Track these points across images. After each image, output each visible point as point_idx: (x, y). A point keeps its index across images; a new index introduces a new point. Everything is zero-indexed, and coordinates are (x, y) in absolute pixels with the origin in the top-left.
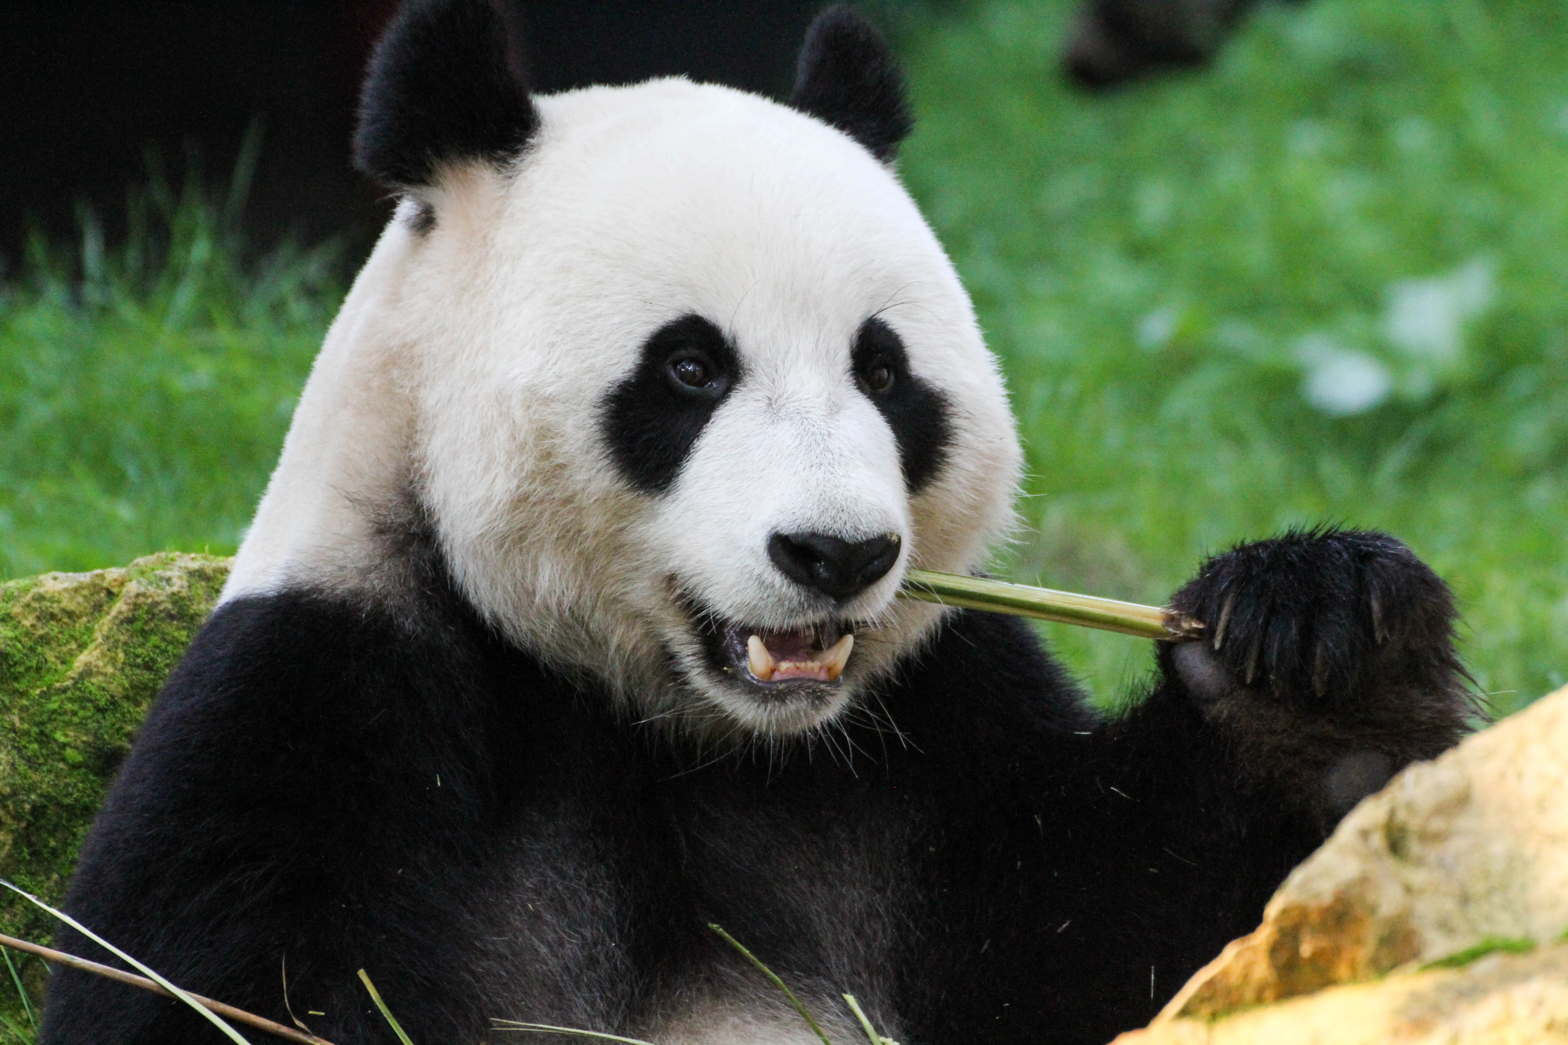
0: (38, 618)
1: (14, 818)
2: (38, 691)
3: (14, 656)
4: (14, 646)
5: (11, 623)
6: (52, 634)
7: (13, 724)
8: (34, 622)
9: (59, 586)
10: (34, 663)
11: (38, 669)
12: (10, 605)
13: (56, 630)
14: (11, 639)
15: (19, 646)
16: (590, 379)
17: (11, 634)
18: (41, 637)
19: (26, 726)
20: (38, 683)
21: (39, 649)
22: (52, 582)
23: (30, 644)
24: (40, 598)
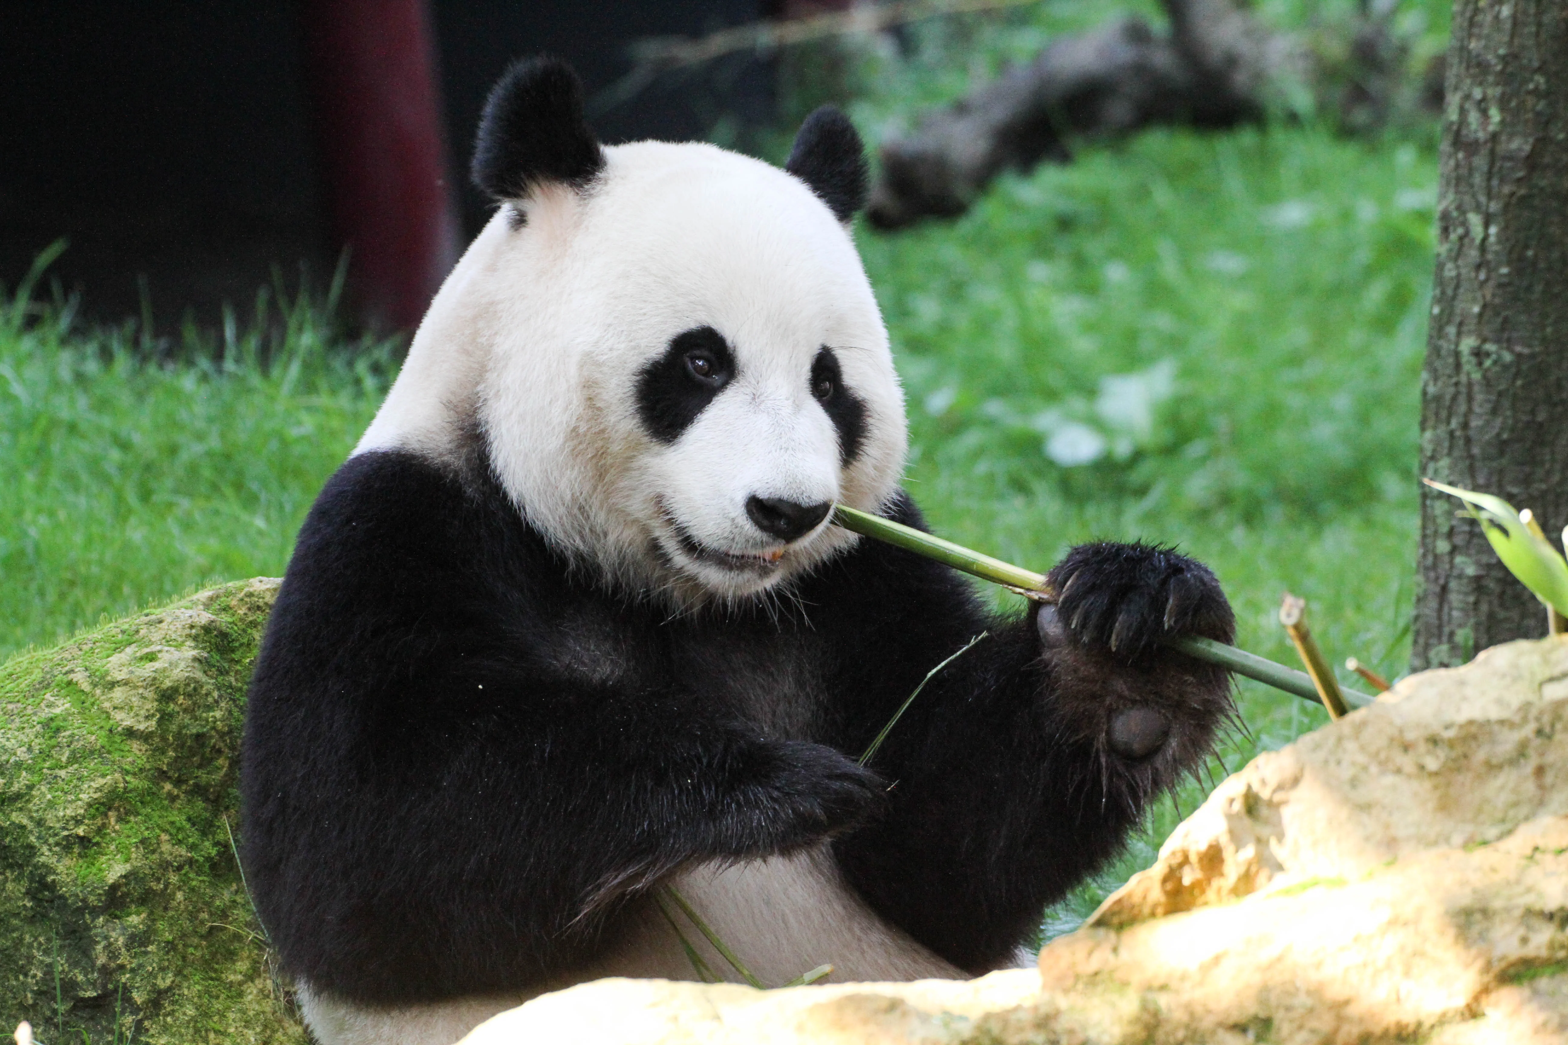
0: (249, 609)
1: (230, 748)
2: (248, 660)
3: (232, 635)
4: (232, 628)
5: (231, 612)
6: (259, 620)
7: (231, 683)
8: (246, 611)
9: (263, 587)
10: (245, 641)
11: (249, 645)
12: (229, 599)
13: (261, 617)
14: (230, 623)
15: (236, 628)
16: (633, 355)
17: (230, 620)
18: (251, 622)
19: (240, 685)
20: (248, 655)
21: (249, 631)
22: (259, 584)
23: (244, 626)
24: (250, 595)
